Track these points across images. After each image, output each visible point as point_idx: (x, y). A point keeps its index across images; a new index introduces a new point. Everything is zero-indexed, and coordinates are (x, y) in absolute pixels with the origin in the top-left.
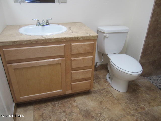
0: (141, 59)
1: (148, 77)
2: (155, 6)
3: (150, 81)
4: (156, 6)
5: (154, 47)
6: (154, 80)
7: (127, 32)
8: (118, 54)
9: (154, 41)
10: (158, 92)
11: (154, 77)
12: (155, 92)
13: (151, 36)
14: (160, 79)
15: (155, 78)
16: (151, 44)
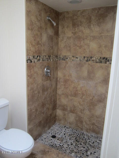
0: (28, 126)
1: (39, 138)
2: (27, 78)
3: (42, 141)
4: (29, 78)
5: (36, 110)
6: (45, 139)
7: (8, 105)
8: (4, 129)
9: (35, 106)
10: (53, 152)
11: (44, 135)
12: (50, 153)
13: (31, 103)
14: (49, 135)
15: (45, 137)
16: (33, 109)
